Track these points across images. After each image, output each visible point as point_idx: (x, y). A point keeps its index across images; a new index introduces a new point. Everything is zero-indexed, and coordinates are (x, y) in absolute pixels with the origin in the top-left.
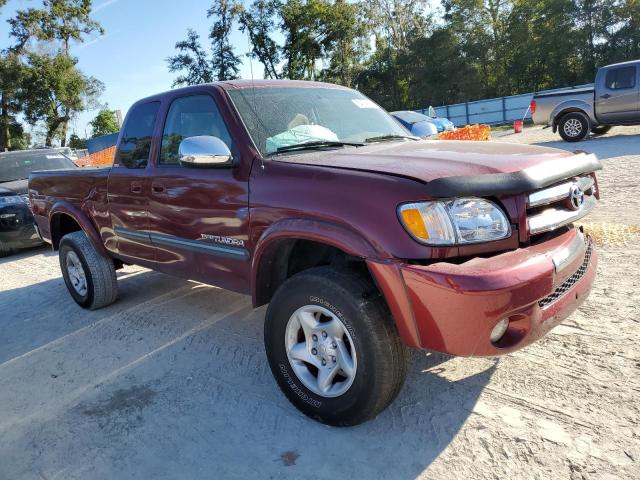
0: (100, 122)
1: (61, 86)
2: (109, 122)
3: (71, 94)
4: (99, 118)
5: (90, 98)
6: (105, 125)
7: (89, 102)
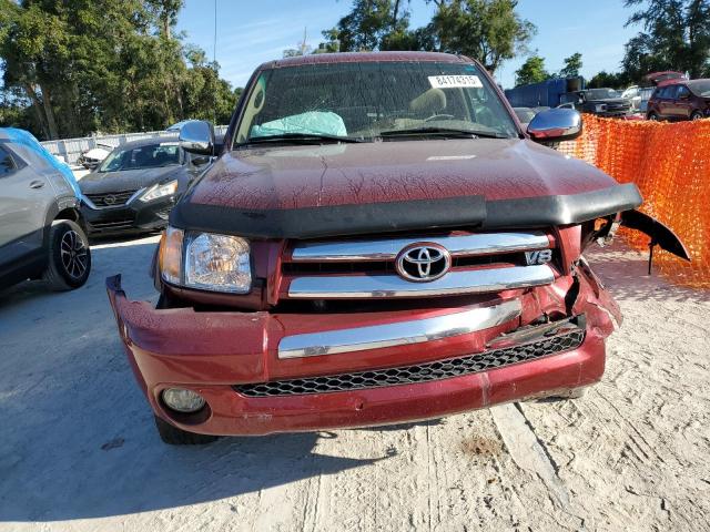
0: (526, 72)
1: (492, 32)
2: (535, 70)
3: (499, 40)
4: (525, 66)
5: (520, 44)
6: (531, 73)
7: (519, 48)
